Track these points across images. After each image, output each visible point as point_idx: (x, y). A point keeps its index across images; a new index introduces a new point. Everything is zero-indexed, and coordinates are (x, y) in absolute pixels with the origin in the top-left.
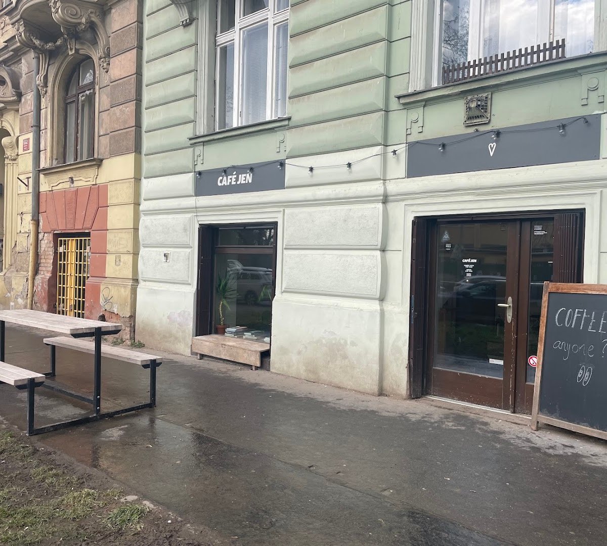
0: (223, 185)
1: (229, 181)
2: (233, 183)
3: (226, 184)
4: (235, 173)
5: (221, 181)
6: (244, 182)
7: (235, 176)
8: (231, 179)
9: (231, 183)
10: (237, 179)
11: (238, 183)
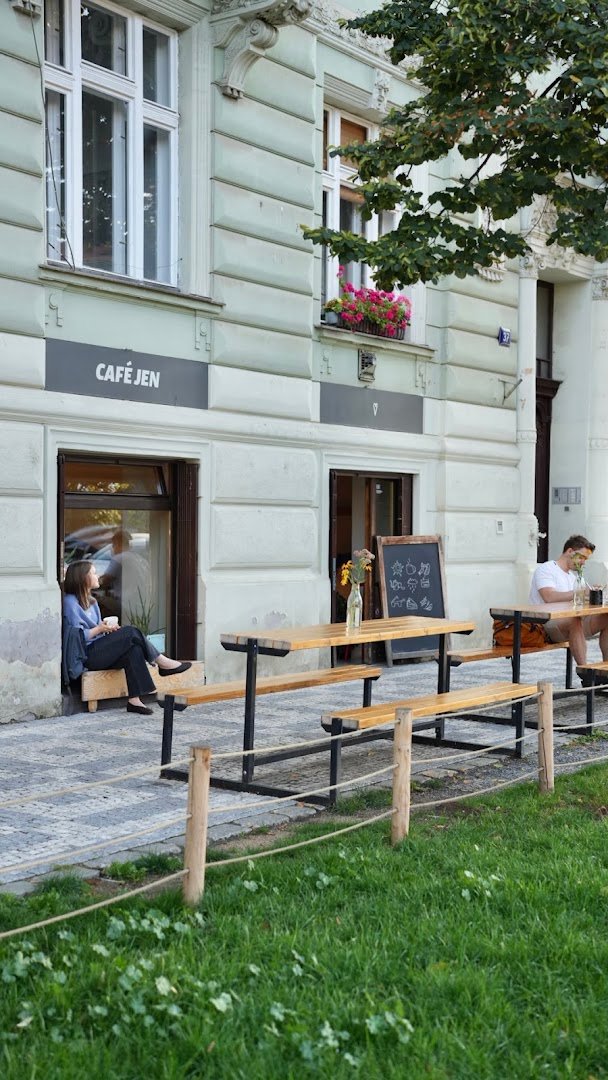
0: (106, 379)
1: (119, 375)
2: (127, 381)
3: (112, 380)
4: (129, 363)
5: (103, 372)
6: (146, 384)
7: (131, 370)
8: (123, 373)
9: (122, 379)
10: (134, 376)
11: (136, 383)
